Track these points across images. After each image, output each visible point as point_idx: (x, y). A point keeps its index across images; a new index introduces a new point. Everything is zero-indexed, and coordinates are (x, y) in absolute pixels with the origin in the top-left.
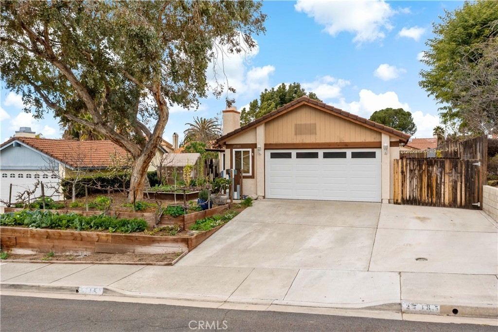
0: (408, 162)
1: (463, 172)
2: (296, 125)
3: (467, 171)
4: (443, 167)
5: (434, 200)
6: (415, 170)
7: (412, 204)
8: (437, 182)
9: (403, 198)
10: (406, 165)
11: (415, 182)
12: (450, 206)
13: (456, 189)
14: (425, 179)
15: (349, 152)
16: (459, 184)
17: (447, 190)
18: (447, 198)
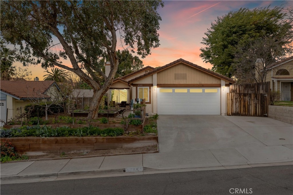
0: (234, 94)
1: (260, 99)
2: (175, 74)
4: (250, 97)
5: (247, 113)
6: (237, 98)
7: (236, 115)
8: (248, 105)
9: (232, 112)
10: (234, 96)
11: (238, 104)
12: (254, 116)
13: (257, 108)
14: (242, 103)
16: (258, 105)
17: (252, 108)
18: (252, 112)
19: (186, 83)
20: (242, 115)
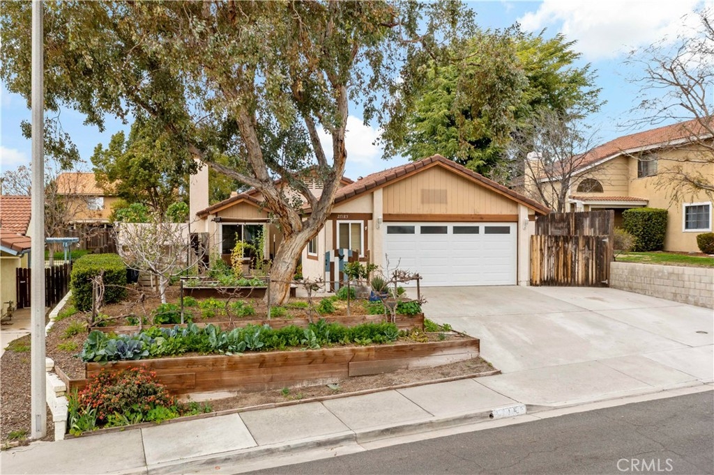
0: (546, 238)
1: (594, 248)
2: (423, 191)
3: (597, 247)
4: (577, 244)
5: (569, 279)
6: (552, 247)
7: (549, 285)
8: (572, 260)
9: (541, 279)
10: (545, 242)
11: (552, 260)
12: (583, 285)
13: (588, 267)
14: (562, 256)
15: (482, 226)
16: (590, 261)
17: (580, 268)
18: (580, 277)
19: (445, 213)
20: (561, 284)
